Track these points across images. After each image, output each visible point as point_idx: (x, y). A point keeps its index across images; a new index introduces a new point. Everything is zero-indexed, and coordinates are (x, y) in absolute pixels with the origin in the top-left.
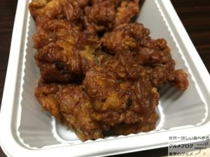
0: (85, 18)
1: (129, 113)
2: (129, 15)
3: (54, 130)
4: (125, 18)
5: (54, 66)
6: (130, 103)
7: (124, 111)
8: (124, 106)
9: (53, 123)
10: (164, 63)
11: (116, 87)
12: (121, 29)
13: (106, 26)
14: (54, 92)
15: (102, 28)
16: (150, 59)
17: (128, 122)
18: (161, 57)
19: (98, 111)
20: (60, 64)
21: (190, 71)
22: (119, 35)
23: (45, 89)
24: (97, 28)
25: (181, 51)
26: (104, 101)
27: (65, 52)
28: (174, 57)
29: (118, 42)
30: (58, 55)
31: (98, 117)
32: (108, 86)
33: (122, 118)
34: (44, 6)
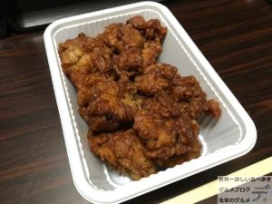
0: (115, 67)
1: (178, 146)
2: (153, 56)
4: (151, 59)
5: (104, 118)
6: (177, 137)
8: (174, 140)
10: (197, 97)
12: (151, 72)
13: (136, 71)
15: (133, 73)
16: (185, 95)
17: (179, 153)
18: (193, 91)
19: (151, 150)
20: (109, 115)
21: (220, 100)
22: (151, 78)
24: (129, 74)
25: (209, 83)
26: (156, 139)
28: (204, 89)
29: (153, 84)
30: (106, 108)
31: (153, 155)
32: (156, 126)
33: (173, 151)
34: (76, 63)
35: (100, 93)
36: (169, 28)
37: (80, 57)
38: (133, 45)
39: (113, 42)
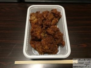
1: (50, 50)
3: (33, 51)
4: (54, 23)
5: (35, 38)
6: (50, 48)
7: (49, 50)
8: (48, 49)
9: (33, 49)
11: (47, 44)
12: (52, 28)
14: (34, 43)
15: (47, 27)
16: (57, 38)
17: (49, 52)
18: (60, 38)
19: (43, 49)
20: (36, 37)
22: (51, 30)
23: (32, 42)
25: (65, 36)
26: (44, 47)
27: (37, 35)
29: (50, 32)
31: (43, 50)
32: (46, 44)
33: (48, 51)
34: (33, 20)
35: (36, 31)
36: (62, 16)
37: (34, 19)
38: (50, 19)
39: (45, 17)
